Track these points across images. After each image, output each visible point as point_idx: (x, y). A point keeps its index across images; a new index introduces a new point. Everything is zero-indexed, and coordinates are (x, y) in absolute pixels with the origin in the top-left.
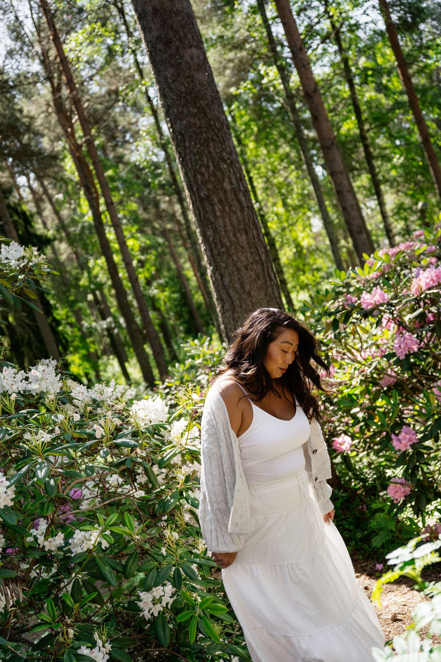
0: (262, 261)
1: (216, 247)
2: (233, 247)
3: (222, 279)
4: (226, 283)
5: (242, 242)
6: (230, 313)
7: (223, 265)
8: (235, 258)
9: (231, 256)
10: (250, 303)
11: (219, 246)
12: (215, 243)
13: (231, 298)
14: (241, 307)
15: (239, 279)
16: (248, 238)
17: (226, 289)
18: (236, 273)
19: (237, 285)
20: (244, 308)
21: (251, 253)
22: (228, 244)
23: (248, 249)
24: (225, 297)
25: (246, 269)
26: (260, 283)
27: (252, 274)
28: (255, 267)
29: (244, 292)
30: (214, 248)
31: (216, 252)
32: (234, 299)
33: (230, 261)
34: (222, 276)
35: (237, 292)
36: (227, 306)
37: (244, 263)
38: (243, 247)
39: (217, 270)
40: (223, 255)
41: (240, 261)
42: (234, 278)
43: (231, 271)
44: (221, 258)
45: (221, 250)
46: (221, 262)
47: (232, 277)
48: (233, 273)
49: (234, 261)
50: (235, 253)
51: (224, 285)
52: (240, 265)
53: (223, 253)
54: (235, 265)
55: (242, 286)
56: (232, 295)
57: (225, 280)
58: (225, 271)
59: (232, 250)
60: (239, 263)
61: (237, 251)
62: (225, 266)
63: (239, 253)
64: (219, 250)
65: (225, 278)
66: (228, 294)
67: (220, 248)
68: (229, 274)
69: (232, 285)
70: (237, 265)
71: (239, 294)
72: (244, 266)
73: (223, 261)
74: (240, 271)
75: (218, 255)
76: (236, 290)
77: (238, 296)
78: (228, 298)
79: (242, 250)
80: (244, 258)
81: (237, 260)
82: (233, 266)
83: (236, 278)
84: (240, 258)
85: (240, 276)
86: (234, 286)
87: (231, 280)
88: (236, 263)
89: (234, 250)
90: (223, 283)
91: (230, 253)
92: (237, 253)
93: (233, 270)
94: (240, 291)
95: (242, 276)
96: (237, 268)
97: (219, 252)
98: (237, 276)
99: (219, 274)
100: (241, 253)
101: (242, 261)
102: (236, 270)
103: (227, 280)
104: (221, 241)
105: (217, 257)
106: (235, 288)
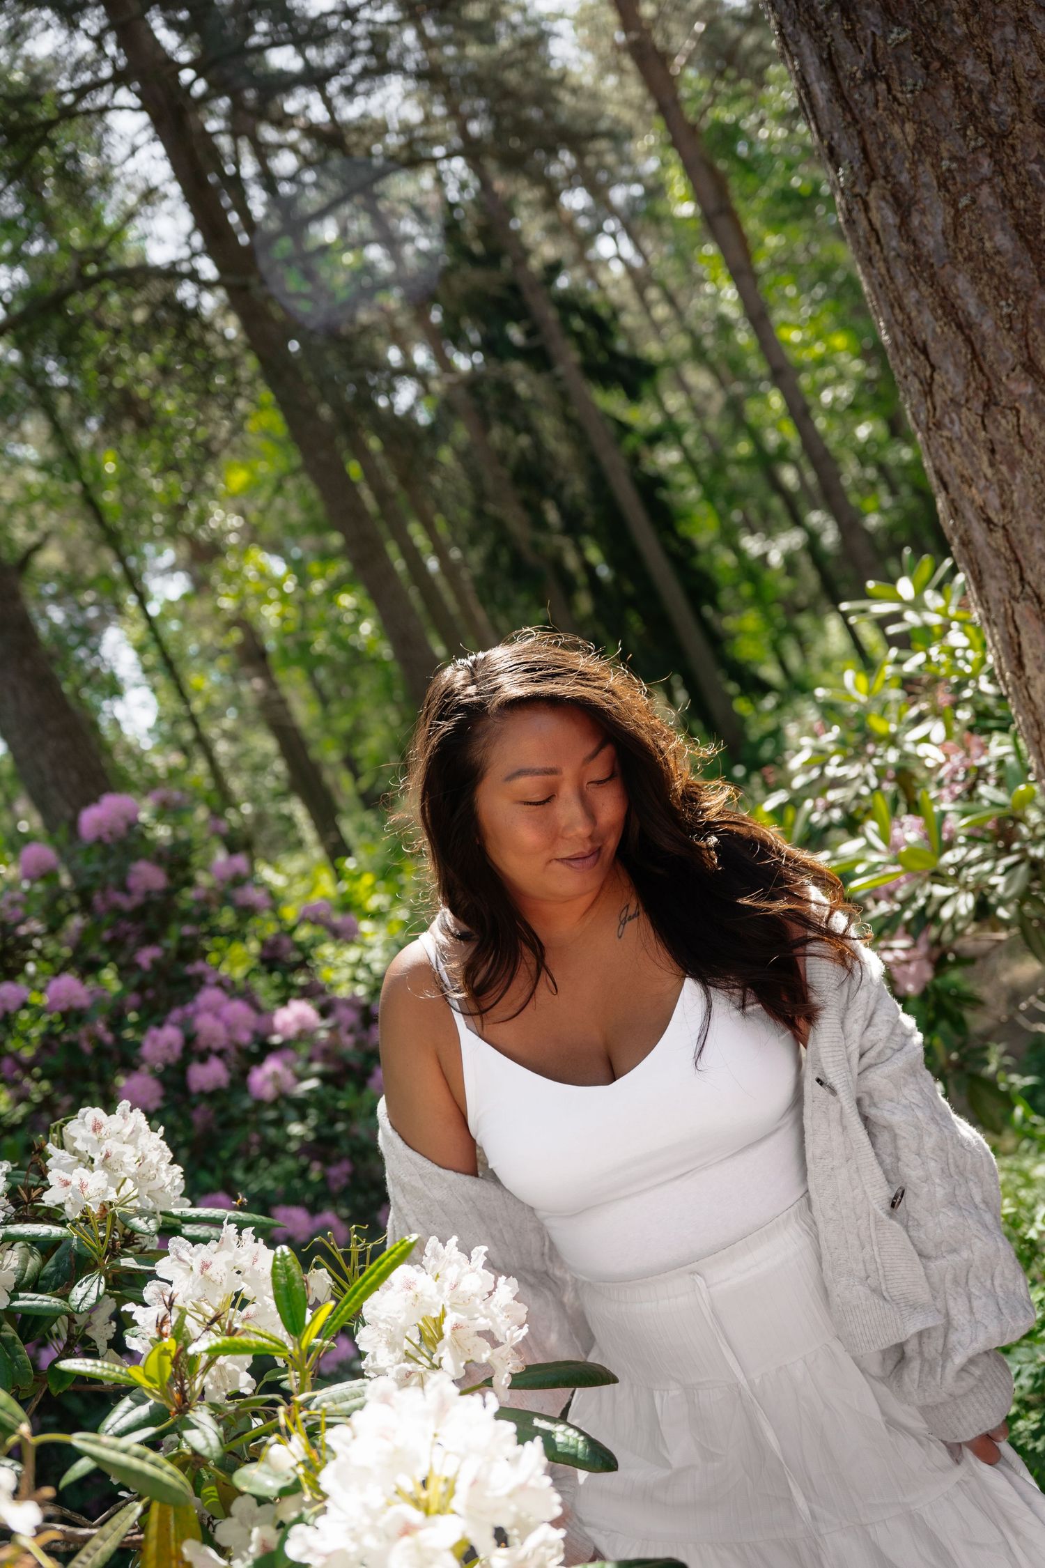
1: (851, 35)
3: (904, 225)
4: (929, 243)
6: (970, 417)
7: (904, 134)
8: (971, 68)
9: (946, 63)
11: (871, 16)
13: (964, 327)
14: (1031, 368)
15: (1007, 200)
17: (933, 280)
18: (986, 166)
19: (1002, 240)
24: (929, 325)
30: (842, 44)
31: (853, 65)
32: (987, 326)
33: (946, 94)
34: (903, 205)
35: (1003, 285)
36: (951, 378)
39: (871, 178)
40: (901, 73)
41: (1009, 83)
42: (974, 201)
43: (953, 158)
44: (889, 90)
45: (885, 37)
46: (892, 122)
47: (961, 194)
48: (965, 171)
49: (969, 91)
50: (971, 36)
51: (918, 258)
52: (1011, 110)
53: (898, 60)
54: (978, 113)
55: (1027, 241)
56: (971, 305)
57: (923, 226)
58: (921, 169)
59: (953, 22)
60: (1001, 102)
61: (984, 19)
62: (917, 141)
63: (997, 35)
64: (874, 44)
65: (923, 212)
66: (949, 308)
67: (879, 33)
68: (943, 185)
69: (969, 243)
70: (987, 112)
71: (1016, 292)
72: (1035, 111)
73: (902, 110)
74: (1013, 147)
75: (871, 77)
76: (992, 272)
77: (1006, 310)
78: (951, 332)
79: (1017, 10)
80: (1034, 56)
81: (987, 78)
82: (965, 128)
83: (986, 196)
84: (1004, 63)
85: (1013, 180)
86: (982, 250)
87: (958, 213)
88: (984, 98)
89: (967, 20)
90: (914, 242)
91: (939, 46)
92: (986, 33)
93: (963, 154)
94: (1017, 273)
95: (1024, 178)
96: (991, 134)
97: (875, 60)
98: (993, 187)
99: (884, 198)
100: (1009, 32)
101: (1023, 81)
102: (984, 146)
103: (933, 220)
105: (862, 95)
106: (982, 264)
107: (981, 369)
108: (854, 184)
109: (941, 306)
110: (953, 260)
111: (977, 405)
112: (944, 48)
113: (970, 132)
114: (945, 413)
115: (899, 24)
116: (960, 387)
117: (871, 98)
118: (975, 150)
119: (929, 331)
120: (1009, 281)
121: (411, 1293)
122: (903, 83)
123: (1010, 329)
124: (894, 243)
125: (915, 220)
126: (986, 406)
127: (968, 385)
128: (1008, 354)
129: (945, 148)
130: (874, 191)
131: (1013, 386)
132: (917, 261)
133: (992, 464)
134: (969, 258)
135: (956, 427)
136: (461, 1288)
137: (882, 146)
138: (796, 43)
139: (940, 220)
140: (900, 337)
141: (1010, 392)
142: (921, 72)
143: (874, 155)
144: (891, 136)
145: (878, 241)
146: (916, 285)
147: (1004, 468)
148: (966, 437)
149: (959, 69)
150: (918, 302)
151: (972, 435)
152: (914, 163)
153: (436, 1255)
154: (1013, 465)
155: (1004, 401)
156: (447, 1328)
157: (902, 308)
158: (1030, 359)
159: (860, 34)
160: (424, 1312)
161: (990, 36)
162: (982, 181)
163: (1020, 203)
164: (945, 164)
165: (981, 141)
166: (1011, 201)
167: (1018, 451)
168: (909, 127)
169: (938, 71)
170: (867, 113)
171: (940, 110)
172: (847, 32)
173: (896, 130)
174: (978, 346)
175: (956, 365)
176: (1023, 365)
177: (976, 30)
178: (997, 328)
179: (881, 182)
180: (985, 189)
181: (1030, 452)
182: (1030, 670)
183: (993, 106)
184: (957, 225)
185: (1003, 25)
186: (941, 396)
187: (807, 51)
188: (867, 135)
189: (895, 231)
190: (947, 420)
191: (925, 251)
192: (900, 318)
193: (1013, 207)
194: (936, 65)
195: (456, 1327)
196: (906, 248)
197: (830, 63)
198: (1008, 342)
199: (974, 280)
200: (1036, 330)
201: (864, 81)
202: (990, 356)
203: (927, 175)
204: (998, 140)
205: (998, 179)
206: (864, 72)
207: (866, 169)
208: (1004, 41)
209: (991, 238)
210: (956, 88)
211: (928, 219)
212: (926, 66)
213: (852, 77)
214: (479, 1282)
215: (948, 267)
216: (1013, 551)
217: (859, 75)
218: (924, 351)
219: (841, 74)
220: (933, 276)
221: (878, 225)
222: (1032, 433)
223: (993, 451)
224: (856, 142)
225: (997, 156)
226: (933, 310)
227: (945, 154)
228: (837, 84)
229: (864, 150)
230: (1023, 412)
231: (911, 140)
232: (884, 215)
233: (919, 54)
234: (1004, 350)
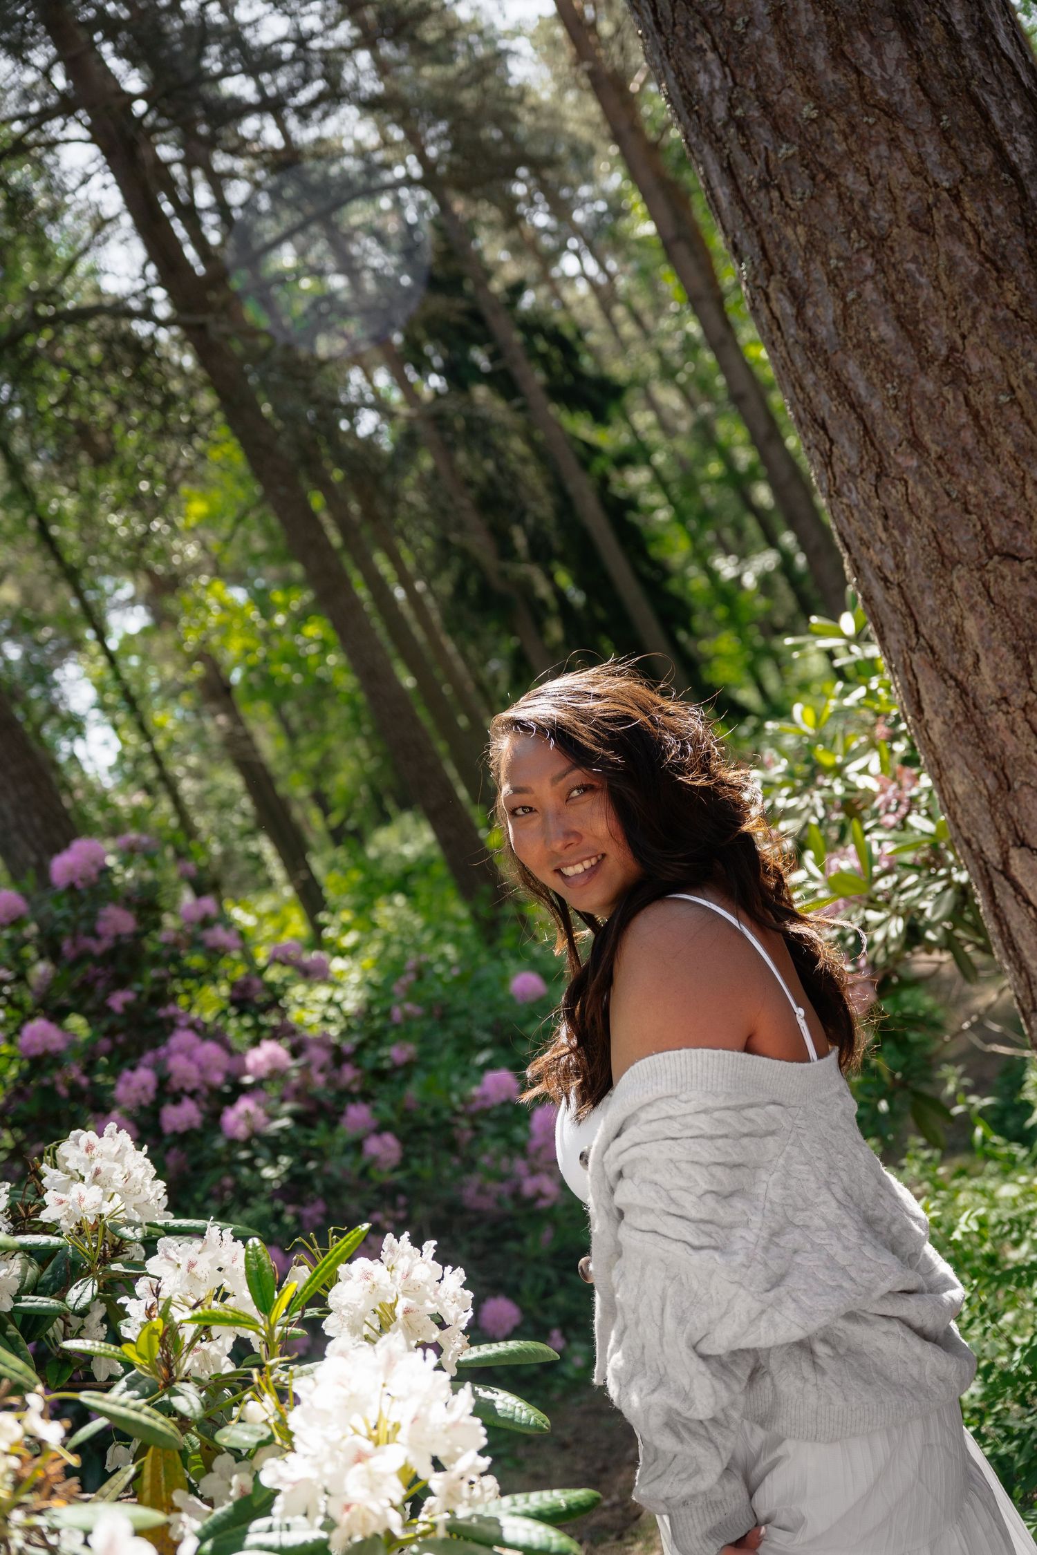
0: (1013, 170)
1: (746, 148)
2: (836, 124)
3: (800, 314)
4: (823, 332)
5: (888, 84)
6: (866, 486)
7: (796, 235)
8: (852, 180)
9: (830, 176)
10: (964, 418)
11: (763, 134)
12: (742, 126)
13: (855, 406)
14: (916, 444)
15: (889, 295)
16: (917, 56)
17: (827, 365)
18: (869, 266)
19: (885, 330)
20: (934, 449)
21: (945, 135)
22: (809, 111)
23: (924, 118)
24: (826, 404)
25: (925, 230)
26: (1013, 299)
27: (960, 251)
28: (973, 210)
29: (925, 363)
30: (739, 156)
31: (750, 174)
32: (876, 406)
33: (831, 201)
34: (798, 297)
35: (888, 370)
36: (848, 452)
37: (910, 202)
38: (891, 112)
39: (770, 273)
40: (791, 182)
41: (885, 193)
42: (859, 295)
43: (839, 258)
44: (782, 197)
45: (776, 153)
46: (786, 224)
47: (848, 289)
48: (851, 269)
49: (851, 200)
50: (851, 153)
51: (813, 345)
52: (888, 217)
53: (788, 171)
54: (860, 218)
55: (907, 331)
56: (861, 388)
57: (817, 317)
58: (812, 267)
59: (834, 140)
60: (879, 208)
61: (861, 139)
62: (808, 242)
63: (873, 152)
64: (767, 157)
65: (816, 305)
66: (842, 390)
67: (770, 148)
68: (832, 280)
69: (857, 332)
70: (868, 218)
71: (900, 376)
72: (909, 217)
73: (793, 215)
74: (891, 248)
75: (765, 185)
76: (878, 358)
77: (891, 392)
78: (844, 411)
79: (889, 131)
80: (906, 170)
81: (866, 189)
82: (849, 232)
83: (870, 291)
84: (880, 176)
85: (893, 277)
86: (869, 339)
87: (846, 306)
88: (864, 206)
89: (846, 138)
90: (810, 331)
91: (823, 160)
92: (863, 150)
93: (848, 254)
94: (900, 359)
95: (902, 276)
96: (872, 237)
97: (768, 171)
98: (876, 283)
99: (782, 291)
100: (883, 149)
101: (897, 192)
102: (866, 247)
103: (825, 311)
104: (766, 106)
105: (758, 200)
106: (869, 351)
107: (873, 444)
108: (755, 278)
109: (835, 387)
110: (844, 347)
111: (870, 476)
112: (828, 163)
113: (854, 235)
114: (843, 482)
115: (788, 141)
116: (854, 461)
117: (766, 204)
118: (858, 251)
119: (826, 409)
120: (893, 366)
121: (369, 1283)
122: (793, 192)
123: (896, 408)
124: (792, 331)
125: (810, 312)
126: (878, 476)
127: (862, 458)
128: (894, 431)
129: (833, 248)
130: (772, 285)
131: (900, 460)
132: (812, 346)
133: (886, 529)
134: (858, 346)
135: (854, 496)
136: (413, 1277)
137: (778, 246)
138: (700, 152)
139: (830, 312)
140: (802, 414)
141: (898, 465)
142: (808, 182)
143: (771, 253)
144: (785, 237)
145: (779, 328)
146: (813, 368)
147: (896, 533)
148: (862, 505)
149: (842, 180)
150: (815, 384)
151: (867, 502)
152: (806, 261)
153: (392, 1250)
154: (904, 530)
155: (893, 472)
156: (399, 1311)
157: (802, 388)
158: (914, 435)
159: (754, 148)
160: (380, 1299)
161: (867, 153)
162: (866, 278)
163: (900, 298)
164: (833, 262)
165: (863, 243)
166: (893, 295)
167: (907, 517)
168: (800, 229)
169: (824, 181)
170: (764, 216)
171: (827, 216)
172: (743, 146)
173: (789, 232)
174: (869, 424)
175: (850, 440)
176: (909, 441)
177: (854, 148)
178: (884, 407)
179: (779, 277)
180: (869, 286)
181: (918, 518)
182: (928, 714)
183: (872, 213)
184: (846, 316)
185: (877, 144)
186: (838, 468)
187: (709, 160)
188: (764, 235)
189: (793, 321)
190: (845, 489)
191: (819, 338)
192: (801, 396)
193: (894, 301)
194: (821, 176)
195: (407, 1311)
196: (803, 335)
197: (730, 171)
198: (894, 420)
199: (863, 366)
200: (918, 410)
201: (760, 188)
202: (880, 433)
203: (818, 272)
204: (879, 243)
205: (879, 277)
206: (759, 180)
207: (765, 265)
208: (879, 157)
209: (876, 329)
210: (840, 196)
211: (820, 311)
212: (813, 178)
213: (749, 184)
214: (428, 1272)
215: (840, 354)
216: (908, 607)
217: (755, 183)
218: (823, 427)
219: (740, 181)
220: (827, 361)
221: (778, 314)
222: (920, 501)
223: (886, 517)
224: (755, 240)
225: (879, 256)
226: (829, 392)
227: (833, 254)
228: (737, 189)
229: (763, 249)
230: (911, 483)
231: (803, 240)
232: (784, 307)
233: (807, 167)
234: (891, 428)
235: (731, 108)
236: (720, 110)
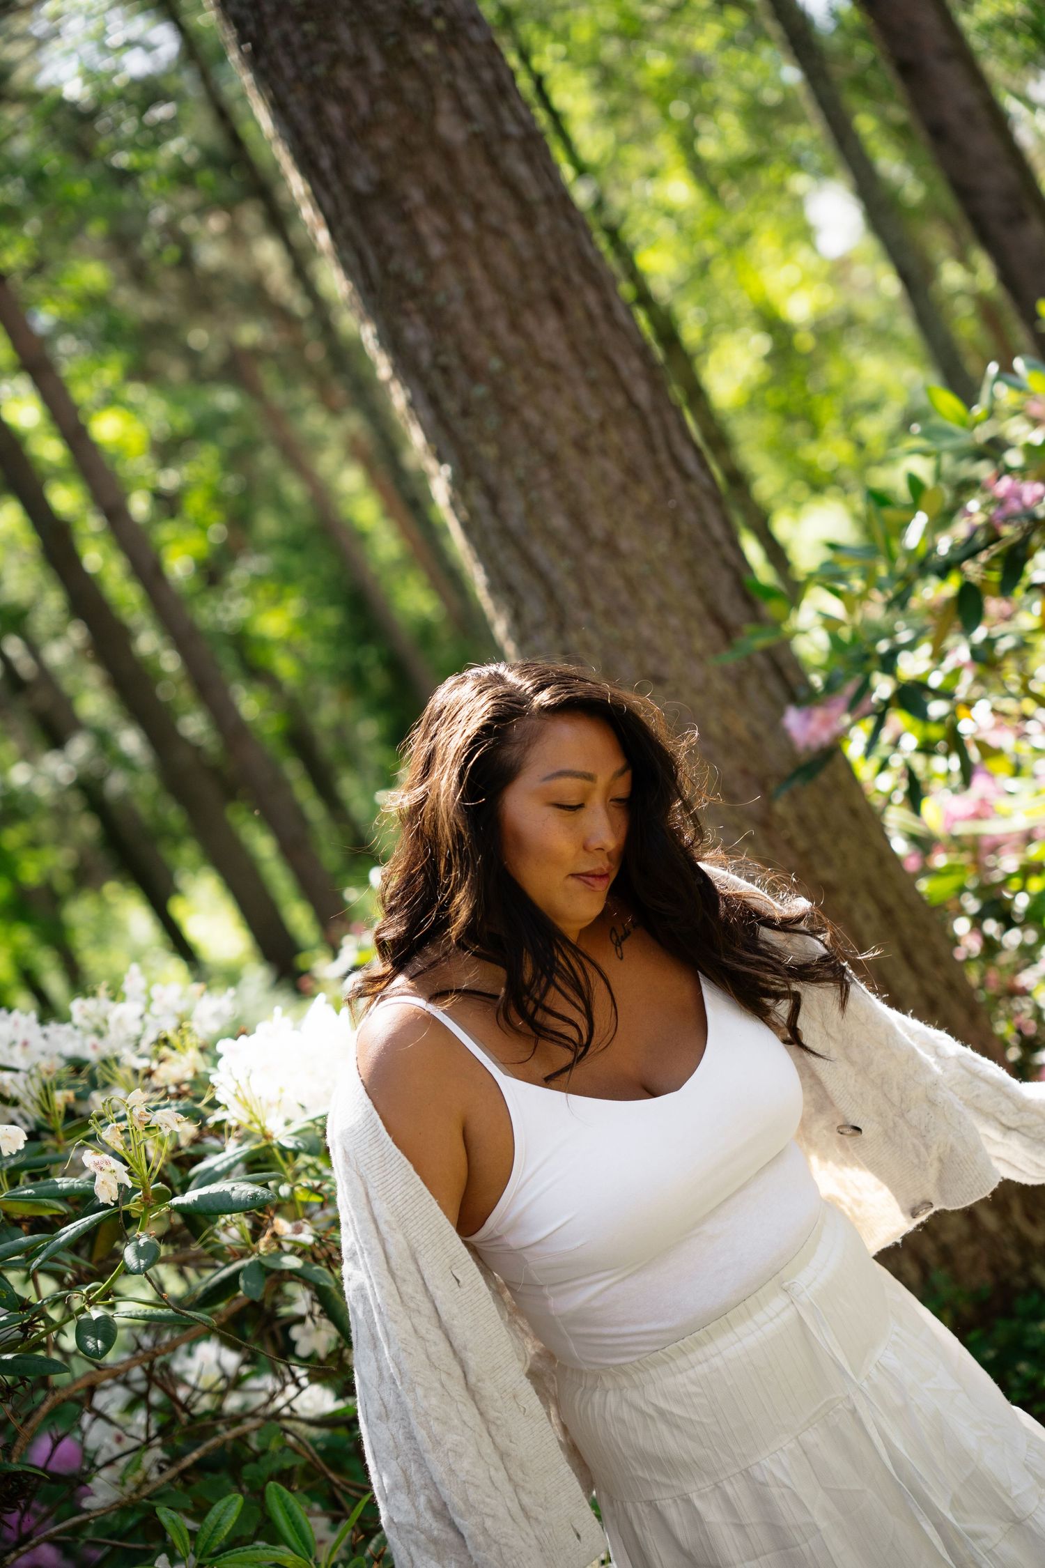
0: (638, 408)
1: (449, 386)
3: (494, 509)
4: (514, 522)
5: (549, 346)
6: (549, 634)
7: (490, 451)
8: (531, 415)
9: (514, 410)
10: (621, 584)
11: (461, 379)
12: (445, 370)
13: (541, 576)
14: (587, 603)
15: (560, 496)
16: (567, 329)
17: (517, 545)
18: (545, 475)
19: (559, 522)
21: (593, 385)
22: (496, 364)
23: (575, 372)
24: (517, 574)
25: (583, 451)
26: (646, 498)
27: (608, 466)
28: (614, 437)
29: (590, 543)
30: (441, 391)
31: (451, 406)
32: (555, 576)
33: (515, 429)
34: (492, 496)
35: (563, 549)
37: (571, 431)
38: (554, 367)
39: (468, 476)
47: (531, 490)
50: (529, 394)
51: (505, 530)
55: (575, 521)
56: (544, 561)
57: (507, 510)
58: (503, 473)
62: (499, 456)
63: (543, 395)
64: (462, 393)
65: (507, 501)
66: (528, 562)
68: (519, 485)
72: (572, 440)
76: (556, 540)
78: (533, 580)
79: (553, 380)
81: (540, 420)
83: (548, 495)
88: (540, 432)
90: (502, 520)
91: (509, 399)
93: (531, 464)
94: (572, 542)
96: (546, 455)
98: (551, 488)
99: (477, 489)
100: (550, 393)
103: (514, 507)
104: (464, 358)
105: (459, 425)
106: (550, 535)
107: (555, 602)
108: (455, 479)
109: (524, 561)
111: (555, 626)
112: (512, 401)
113: (532, 453)
115: (481, 383)
118: (537, 464)
120: (568, 546)
125: (501, 506)
126: (560, 626)
127: (547, 612)
128: (572, 593)
129: (518, 462)
131: (576, 613)
132: (506, 533)
137: (474, 456)
139: (519, 506)
141: (576, 618)
143: (470, 462)
149: (523, 414)
155: (571, 622)
158: (586, 597)
159: (454, 387)
161: (540, 395)
162: (544, 483)
166: (563, 497)
172: (445, 383)
174: (551, 588)
176: (581, 599)
178: (563, 576)
179: (475, 478)
185: (546, 388)
188: (463, 447)
189: (488, 513)
191: (511, 527)
193: (564, 500)
196: (497, 524)
198: (572, 585)
199: (545, 545)
202: (559, 593)
203: (508, 478)
204: (551, 459)
205: (554, 483)
207: (464, 470)
210: (521, 425)
211: (511, 506)
213: (450, 412)
215: (527, 537)
219: (442, 409)
220: (516, 542)
226: (518, 565)
228: (439, 414)
229: (462, 458)
232: (481, 501)
234: (569, 589)
235: (436, 355)
236: (425, 357)
